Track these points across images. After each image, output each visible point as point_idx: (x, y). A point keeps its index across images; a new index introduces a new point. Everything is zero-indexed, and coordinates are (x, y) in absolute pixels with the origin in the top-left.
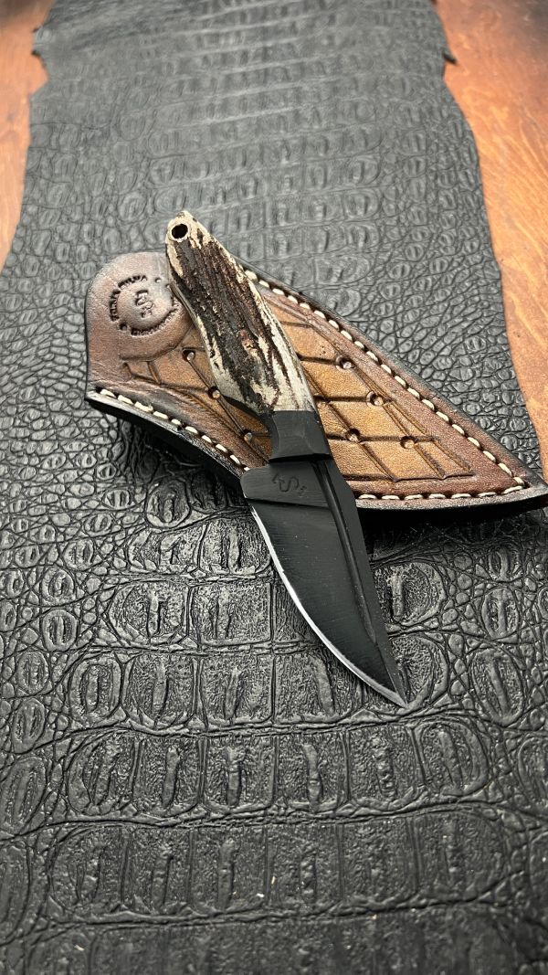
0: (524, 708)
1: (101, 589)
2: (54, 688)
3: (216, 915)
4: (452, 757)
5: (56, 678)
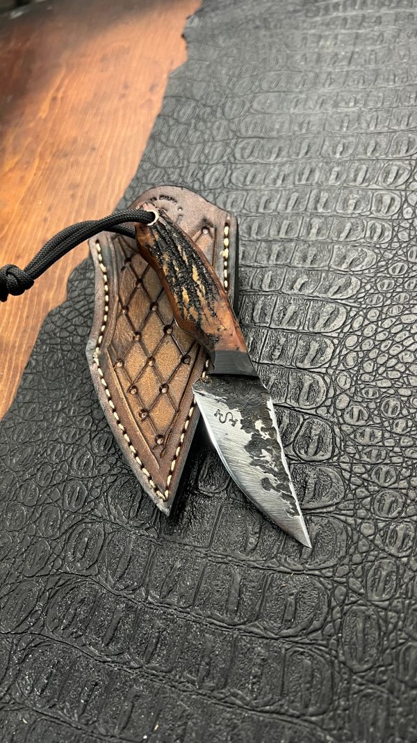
0: (374, 663)
1: (108, 474)
2: (60, 537)
3: (112, 736)
4: (307, 683)
5: (63, 531)
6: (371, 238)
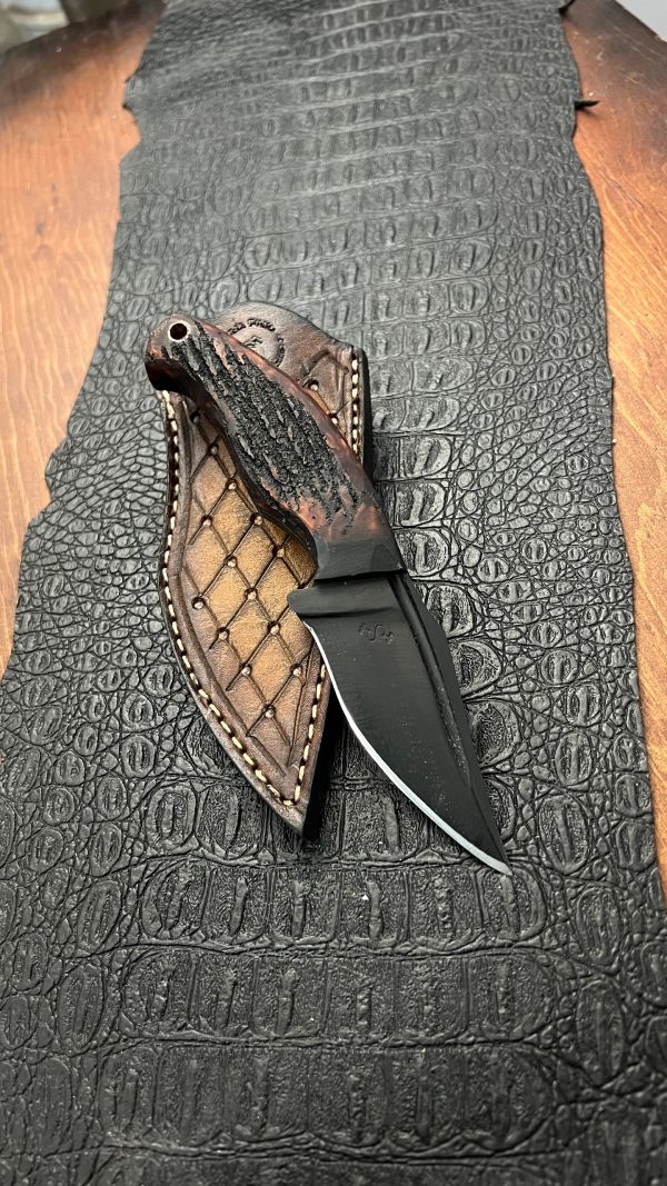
0: (588, 857)
1: (179, 717)
2: (131, 813)
3: (276, 1039)
4: (512, 903)
5: (133, 805)
6: (459, 343)
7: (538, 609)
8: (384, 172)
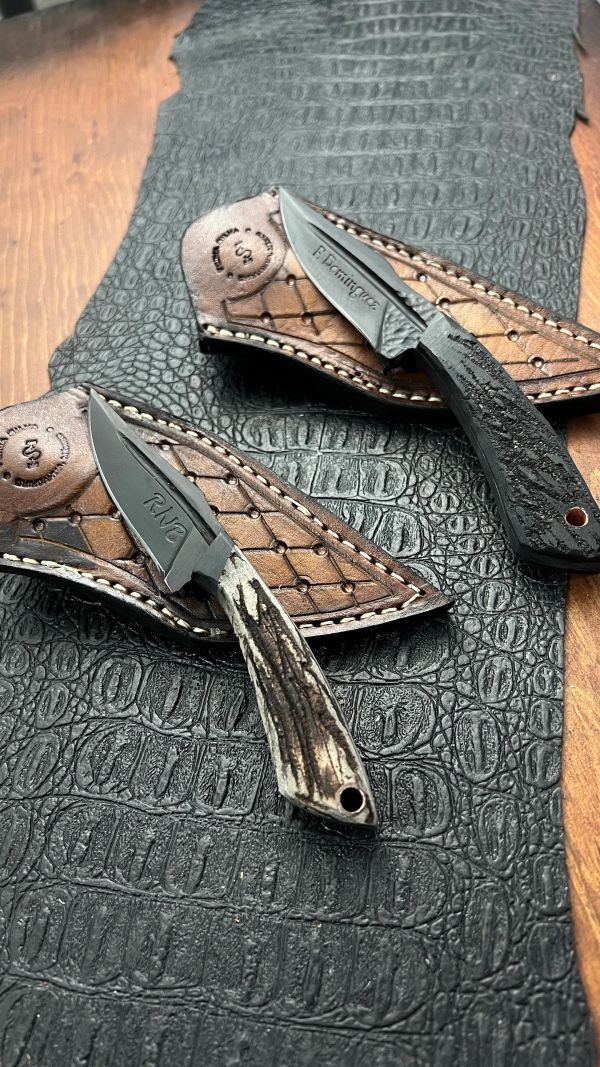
0: (497, 769)
2: (81, 676)
3: (183, 897)
7: (482, 543)
8: (395, 144)
